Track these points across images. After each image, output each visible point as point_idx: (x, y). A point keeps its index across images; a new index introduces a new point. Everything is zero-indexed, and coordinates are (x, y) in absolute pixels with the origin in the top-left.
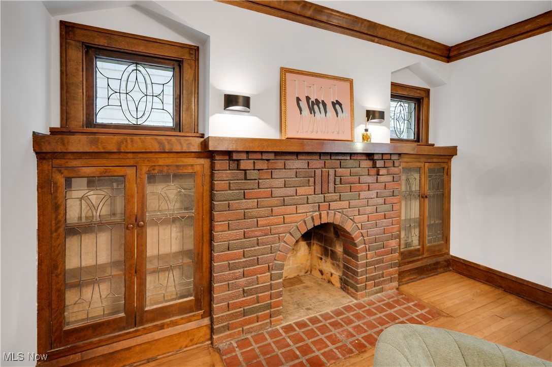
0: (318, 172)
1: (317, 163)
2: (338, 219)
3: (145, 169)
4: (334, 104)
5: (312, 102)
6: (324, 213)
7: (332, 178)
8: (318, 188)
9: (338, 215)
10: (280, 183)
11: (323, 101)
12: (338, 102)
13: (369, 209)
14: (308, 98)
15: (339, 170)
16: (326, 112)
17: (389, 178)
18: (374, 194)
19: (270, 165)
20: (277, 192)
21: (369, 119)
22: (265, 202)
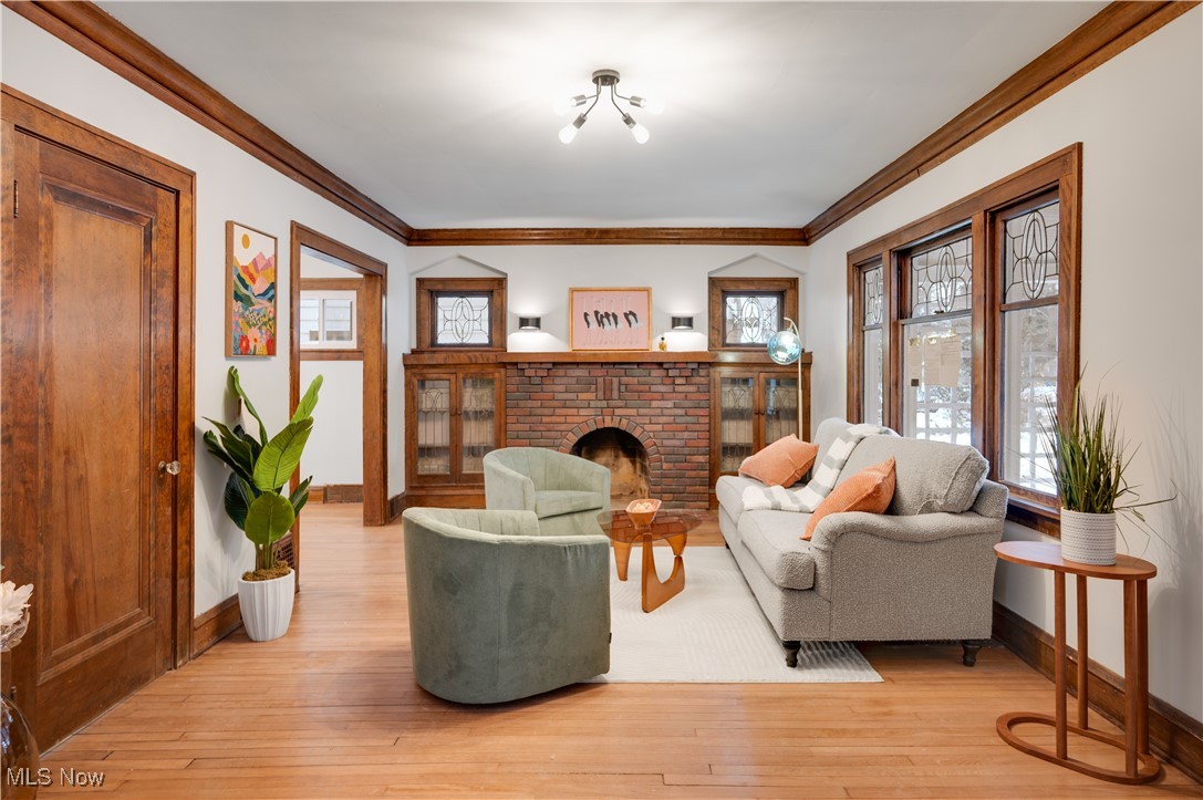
0: (600, 380)
1: (598, 371)
2: (624, 426)
4: (626, 315)
5: (601, 315)
6: (608, 419)
7: (615, 386)
8: (600, 394)
9: (624, 421)
10: (562, 388)
11: (613, 314)
12: (631, 313)
13: (663, 419)
14: (596, 313)
15: (625, 379)
16: (616, 324)
17: (692, 388)
18: (670, 404)
19: (551, 373)
20: (558, 396)
21: (674, 326)
22: (547, 403)
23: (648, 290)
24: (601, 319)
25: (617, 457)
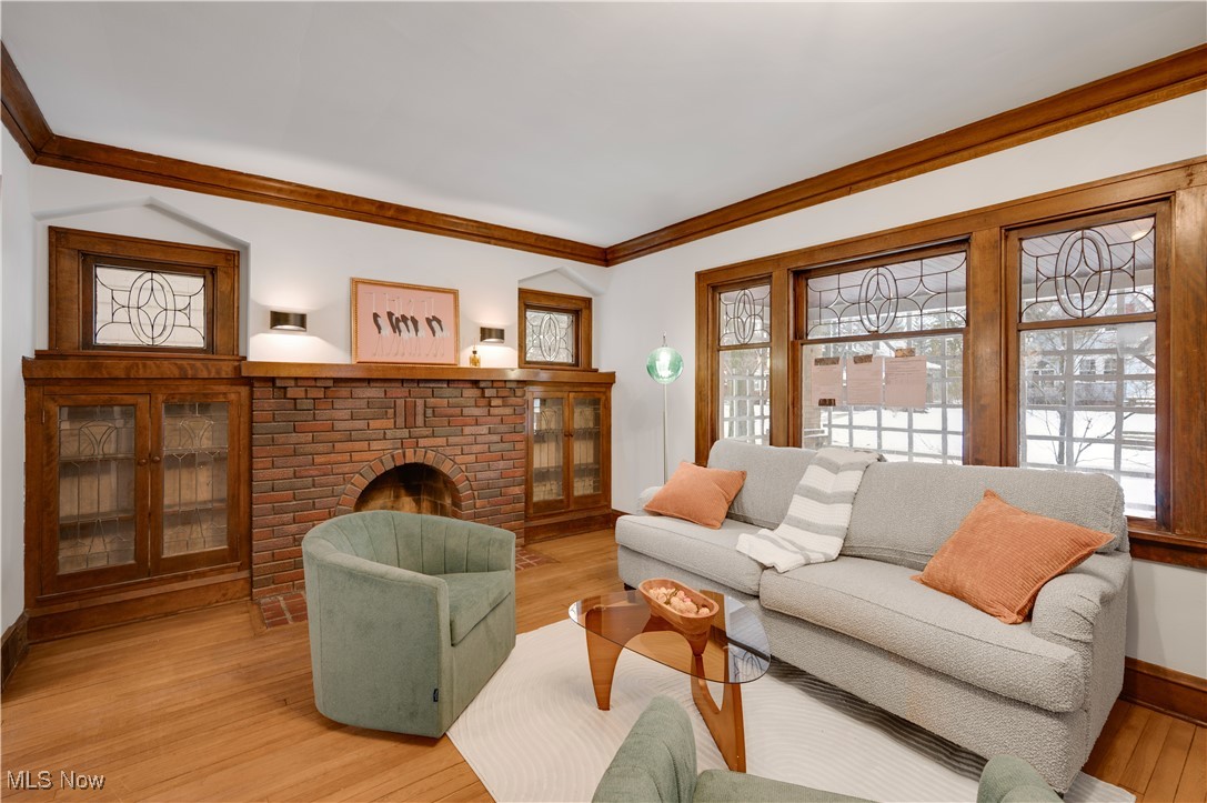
0: (400, 402)
1: (398, 392)
2: (430, 459)
3: (161, 398)
4: (429, 321)
5: (397, 318)
6: (409, 452)
7: (420, 409)
8: (400, 421)
9: (431, 454)
10: (346, 414)
11: (413, 318)
12: (435, 318)
13: (476, 448)
14: (390, 315)
15: (431, 400)
16: (417, 331)
17: (508, 411)
18: (484, 430)
19: (329, 393)
20: (339, 426)
21: (483, 338)
22: (323, 436)
23: (455, 293)
24: (397, 323)
25: (397, 497)
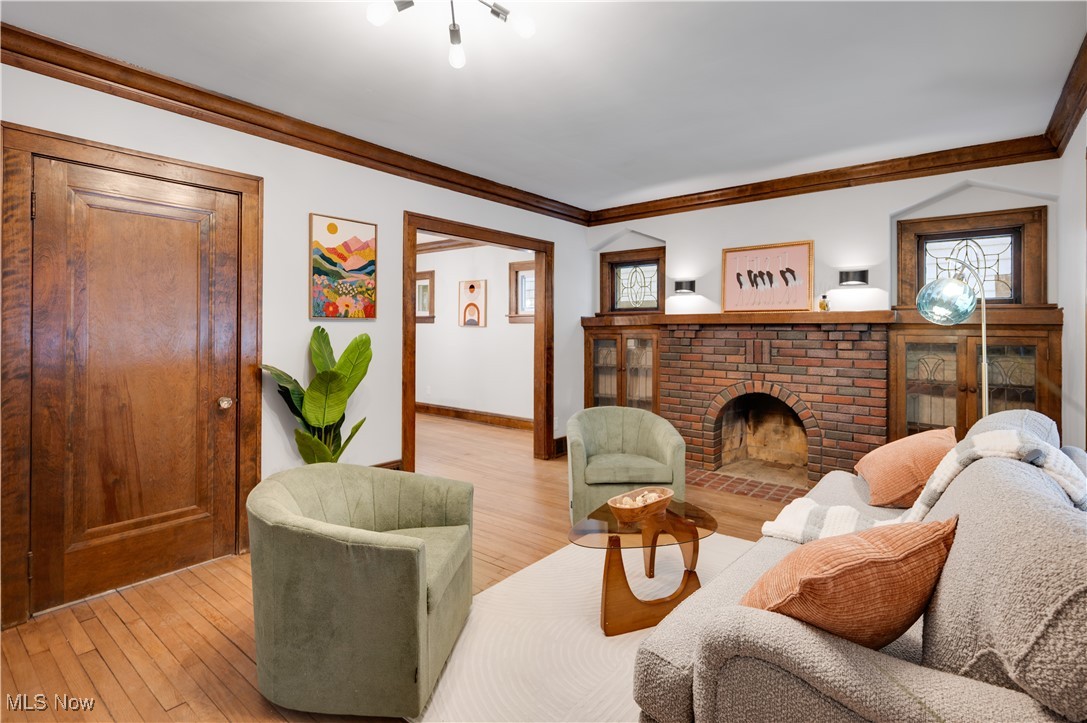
0: (750, 343)
1: (748, 334)
4: (783, 273)
5: (755, 275)
6: (758, 384)
7: (766, 349)
8: (750, 358)
9: (777, 388)
10: (710, 350)
11: (768, 273)
12: (788, 270)
13: (823, 389)
14: (750, 272)
15: (777, 342)
16: (771, 282)
17: (861, 355)
18: (832, 372)
19: (700, 334)
20: (706, 358)
21: (841, 281)
22: (696, 364)
23: (810, 245)
24: (754, 279)
25: (787, 424)
